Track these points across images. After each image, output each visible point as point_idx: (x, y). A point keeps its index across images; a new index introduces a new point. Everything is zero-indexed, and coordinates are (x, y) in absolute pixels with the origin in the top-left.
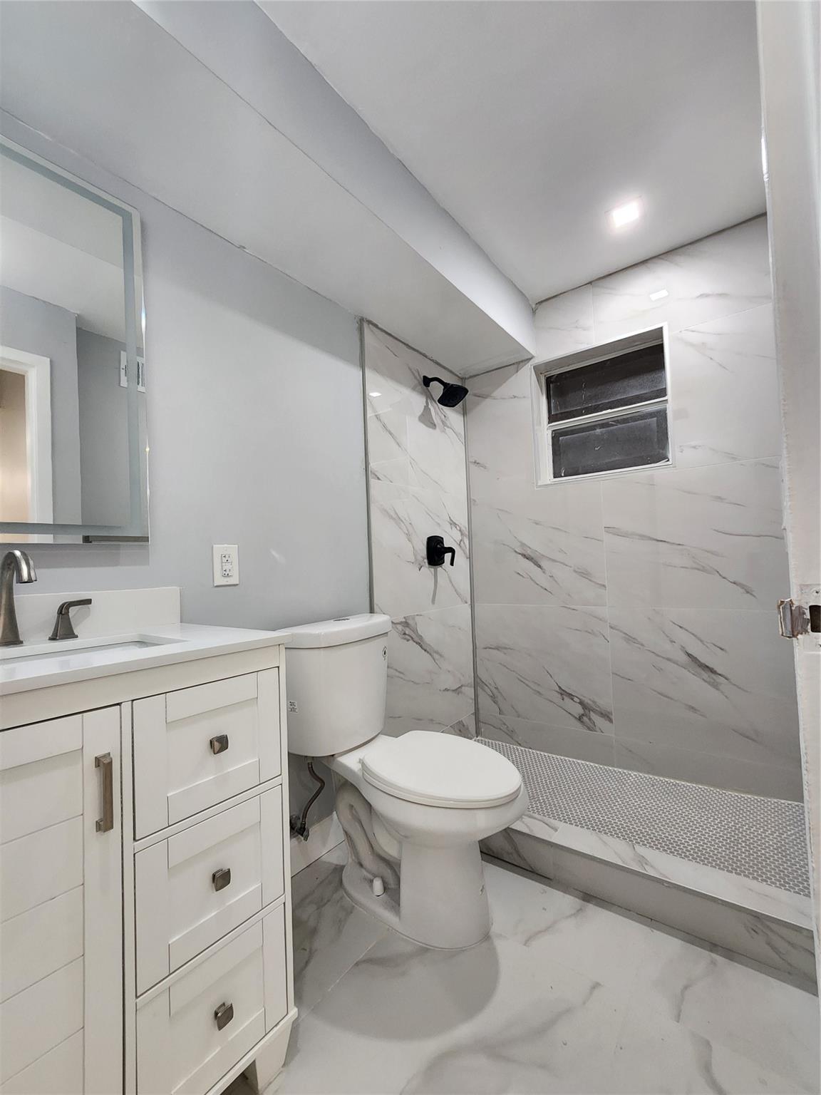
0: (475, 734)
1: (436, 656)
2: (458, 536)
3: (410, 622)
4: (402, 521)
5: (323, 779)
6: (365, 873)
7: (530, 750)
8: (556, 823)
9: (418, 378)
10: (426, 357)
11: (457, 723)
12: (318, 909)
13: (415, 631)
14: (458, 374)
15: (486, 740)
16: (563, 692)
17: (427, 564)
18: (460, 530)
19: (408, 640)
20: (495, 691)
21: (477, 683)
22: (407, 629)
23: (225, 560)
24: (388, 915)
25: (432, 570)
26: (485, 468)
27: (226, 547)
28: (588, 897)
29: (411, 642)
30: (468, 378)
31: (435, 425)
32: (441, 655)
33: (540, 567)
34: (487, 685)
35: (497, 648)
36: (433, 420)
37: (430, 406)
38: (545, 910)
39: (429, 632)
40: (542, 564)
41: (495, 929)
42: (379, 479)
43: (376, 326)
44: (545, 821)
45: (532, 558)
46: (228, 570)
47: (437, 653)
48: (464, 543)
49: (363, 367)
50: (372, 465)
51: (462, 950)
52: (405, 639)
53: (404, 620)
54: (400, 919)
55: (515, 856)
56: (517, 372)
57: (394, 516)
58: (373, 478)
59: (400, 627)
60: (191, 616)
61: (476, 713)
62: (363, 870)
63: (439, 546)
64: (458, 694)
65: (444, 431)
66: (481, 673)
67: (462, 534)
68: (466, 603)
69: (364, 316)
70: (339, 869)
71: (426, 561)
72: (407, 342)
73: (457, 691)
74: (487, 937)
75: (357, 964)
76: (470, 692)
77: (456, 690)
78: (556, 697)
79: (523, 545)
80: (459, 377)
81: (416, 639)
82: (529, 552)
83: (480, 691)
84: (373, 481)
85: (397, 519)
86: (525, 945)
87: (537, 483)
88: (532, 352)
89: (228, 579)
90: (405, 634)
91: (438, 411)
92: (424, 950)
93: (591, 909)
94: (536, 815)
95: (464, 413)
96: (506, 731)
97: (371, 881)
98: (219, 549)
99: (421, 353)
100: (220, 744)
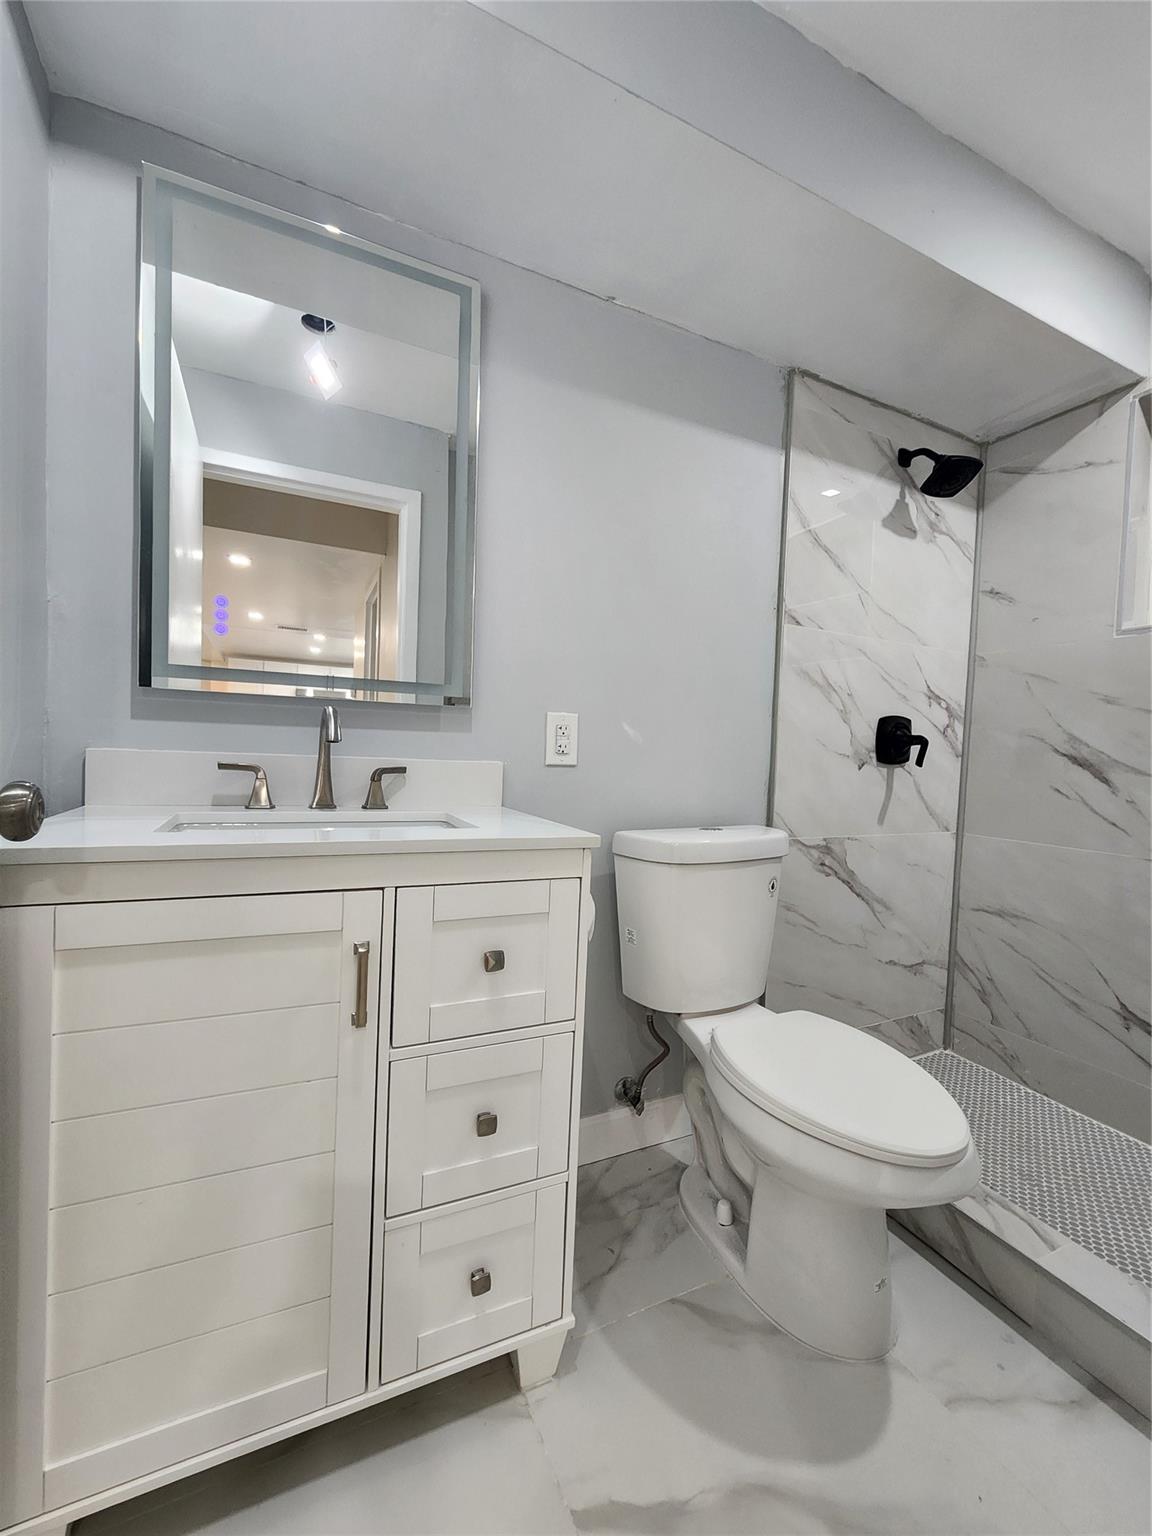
0: (940, 1043)
1: (878, 907)
2: (942, 718)
3: (835, 848)
4: (834, 690)
5: (668, 1043)
6: (712, 1186)
7: (1045, 1098)
8: (1056, 1235)
9: (889, 453)
10: (909, 415)
11: (907, 1019)
12: (639, 1208)
13: (843, 863)
14: (972, 437)
15: (962, 1059)
16: (1127, 1015)
17: (874, 760)
18: (947, 709)
19: (828, 875)
20: (986, 982)
21: (954, 963)
22: (829, 859)
23: (560, 732)
24: (730, 1258)
25: (884, 770)
26: (1011, 600)
27: (564, 716)
28: (1102, 1389)
29: (833, 878)
30: (993, 443)
31: (915, 532)
32: (888, 908)
33: (1106, 781)
34: (971, 971)
35: (1000, 914)
36: (912, 523)
37: (908, 499)
38: (1003, 1368)
39: (869, 869)
40: (1112, 776)
41: (896, 1354)
42: (798, 623)
43: (816, 377)
44: (1035, 1225)
45: (1092, 765)
46: (563, 746)
47: (880, 901)
48: (953, 731)
49: (786, 448)
50: (789, 603)
51: (829, 1359)
52: (824, 872)
53: (825, 843)
54: (745, 1270)
55: (964, 1258)
56: (1101, 414)
57: (820, 680)
58: (789, 623)
59: (815, 853)
60: (512, 800)
61: (948, 1012)
62: (710, 1182)
63: (899, 732)
64: (915, 974)
65: (932, 540)
66: (965, 949)
67: (951, 715)
68: (948, 830)
69: (795, 365)
70: (680, 1168)
71: (874, 755)
72: (871, 396)
73: (915, 968)
74: (879, 1359)
75: (673, 1301)
76: (940, 976)
77: (912, 966)
78: (1116, 1024)
79: (1073, 738)
80: (975, 443)
81: (844, 875)
82: (1085, 753)
83: (958, 977)
84: (787, 627)
85: (827, 688)
86: (946, 1406)
87: (1119, 625)
88: (1140, 371)
89: (563, 757)
90: (823, 864)
91: (920, 506)
92: (772, 1330)
93: (1103, 1412)
94: (1017, 1208)
95: (980, 504)
96: (1002, 1054)
97: (717, 1201)
98: (554, 718)
99: (898, 411)
100: (495, 961)
